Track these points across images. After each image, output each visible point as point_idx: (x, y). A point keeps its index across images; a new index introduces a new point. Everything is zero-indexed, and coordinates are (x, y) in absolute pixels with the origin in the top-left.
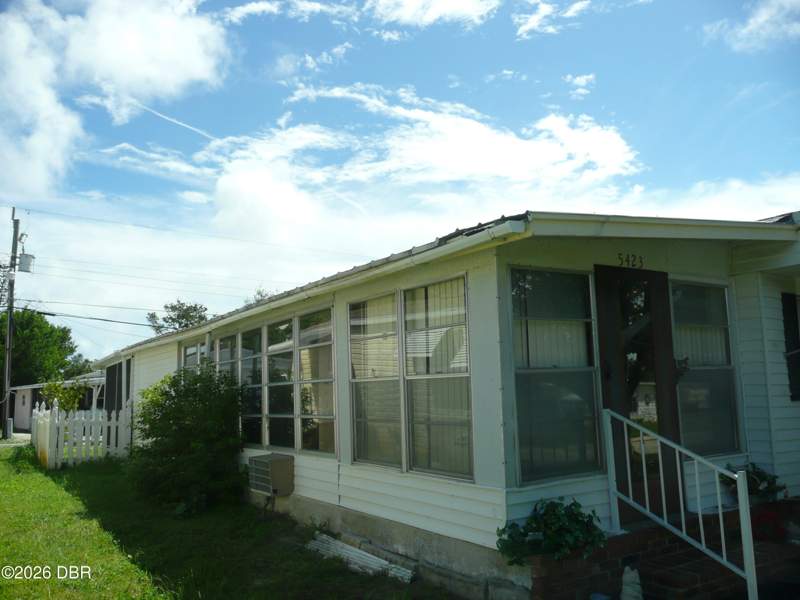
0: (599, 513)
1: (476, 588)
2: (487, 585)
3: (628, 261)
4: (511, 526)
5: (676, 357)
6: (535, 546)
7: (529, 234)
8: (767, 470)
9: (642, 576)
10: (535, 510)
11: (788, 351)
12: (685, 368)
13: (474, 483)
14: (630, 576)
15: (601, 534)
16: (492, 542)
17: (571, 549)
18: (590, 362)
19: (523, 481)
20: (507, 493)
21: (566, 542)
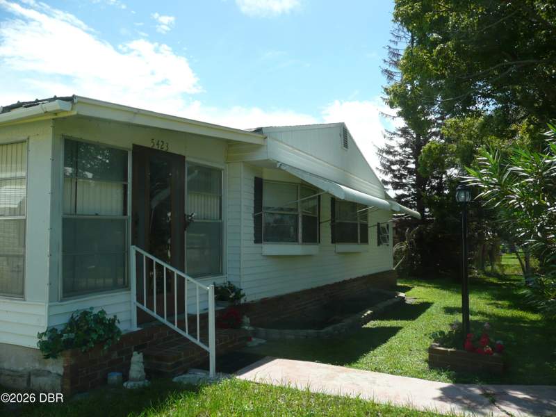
0: (119, 317)
1: (20, 379)
2: (29, 376)
3: (158, 144)
4: (52, 330)
5: (186, 213)
6: (69, 344)
7: (74, 113)
8: (237, 285)
9: (145, 357)
10: (72, 317)
11: (255, 213)
12: (190, 220)
13: (24, 300)
14: (137, 358)
15: (119, 331)
16: (34, 343)
17: (95, 343)
18: (125, 213)
19: (64, 297)
20: (50, 306)
21: (92, 339)
